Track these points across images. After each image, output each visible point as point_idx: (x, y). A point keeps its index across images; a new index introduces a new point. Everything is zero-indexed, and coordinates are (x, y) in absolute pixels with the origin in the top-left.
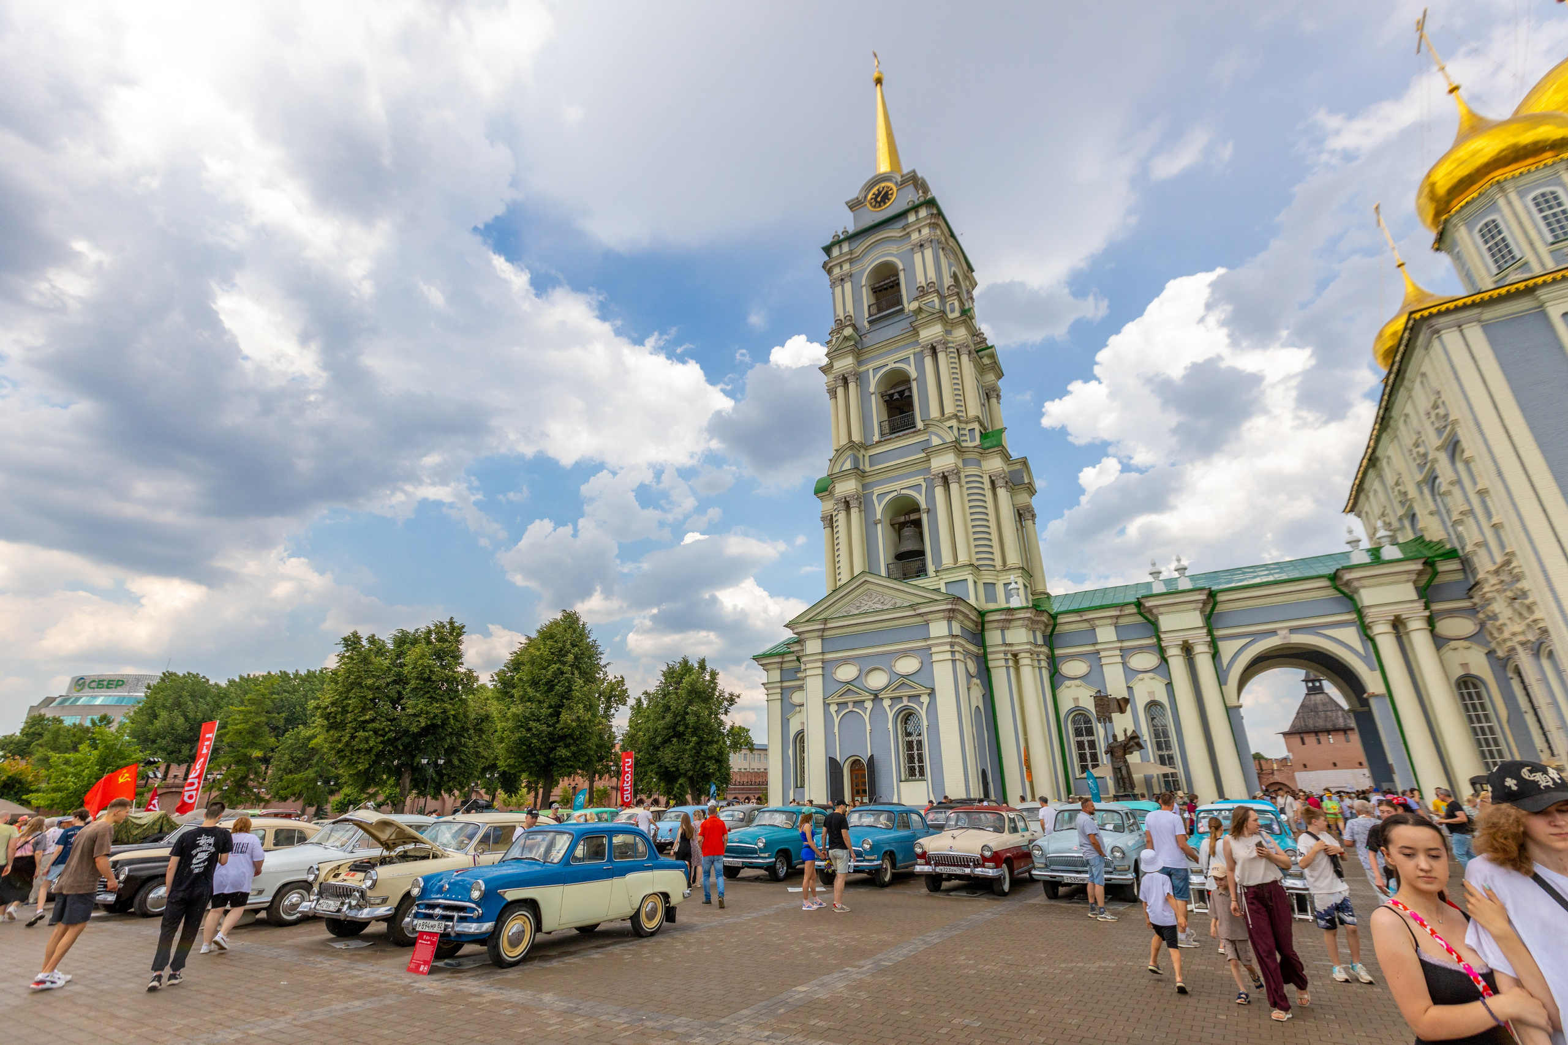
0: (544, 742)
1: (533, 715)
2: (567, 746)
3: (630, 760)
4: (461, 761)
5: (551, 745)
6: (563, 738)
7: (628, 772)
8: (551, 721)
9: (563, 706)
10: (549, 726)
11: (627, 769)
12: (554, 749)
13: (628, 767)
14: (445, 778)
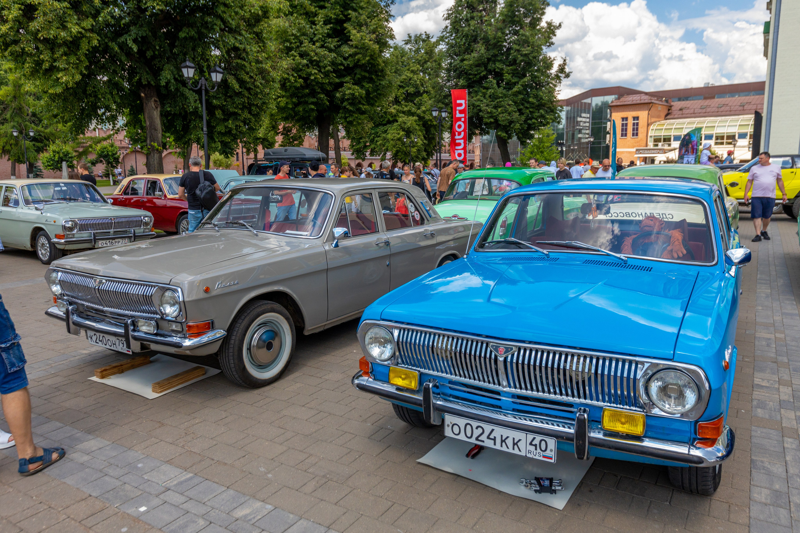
0: (326, 74)
1: (304, 34)
2: (357, 83)
3: (462, 102)
4: (242, 83)
5: (337, 80)
6: (349, 71)
7: (459, 119)
8: (332, 43)
9: (348, 19)
10: (330, 51)
11: (458, 115)
12: (341, 85)
13: (461, 112)
14: (219, 114)
